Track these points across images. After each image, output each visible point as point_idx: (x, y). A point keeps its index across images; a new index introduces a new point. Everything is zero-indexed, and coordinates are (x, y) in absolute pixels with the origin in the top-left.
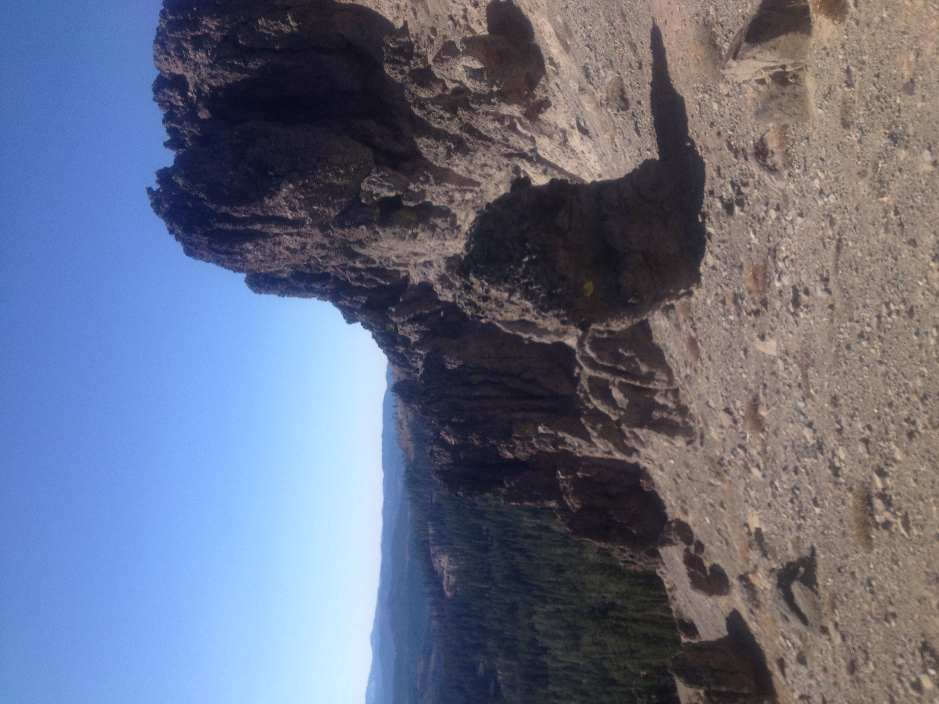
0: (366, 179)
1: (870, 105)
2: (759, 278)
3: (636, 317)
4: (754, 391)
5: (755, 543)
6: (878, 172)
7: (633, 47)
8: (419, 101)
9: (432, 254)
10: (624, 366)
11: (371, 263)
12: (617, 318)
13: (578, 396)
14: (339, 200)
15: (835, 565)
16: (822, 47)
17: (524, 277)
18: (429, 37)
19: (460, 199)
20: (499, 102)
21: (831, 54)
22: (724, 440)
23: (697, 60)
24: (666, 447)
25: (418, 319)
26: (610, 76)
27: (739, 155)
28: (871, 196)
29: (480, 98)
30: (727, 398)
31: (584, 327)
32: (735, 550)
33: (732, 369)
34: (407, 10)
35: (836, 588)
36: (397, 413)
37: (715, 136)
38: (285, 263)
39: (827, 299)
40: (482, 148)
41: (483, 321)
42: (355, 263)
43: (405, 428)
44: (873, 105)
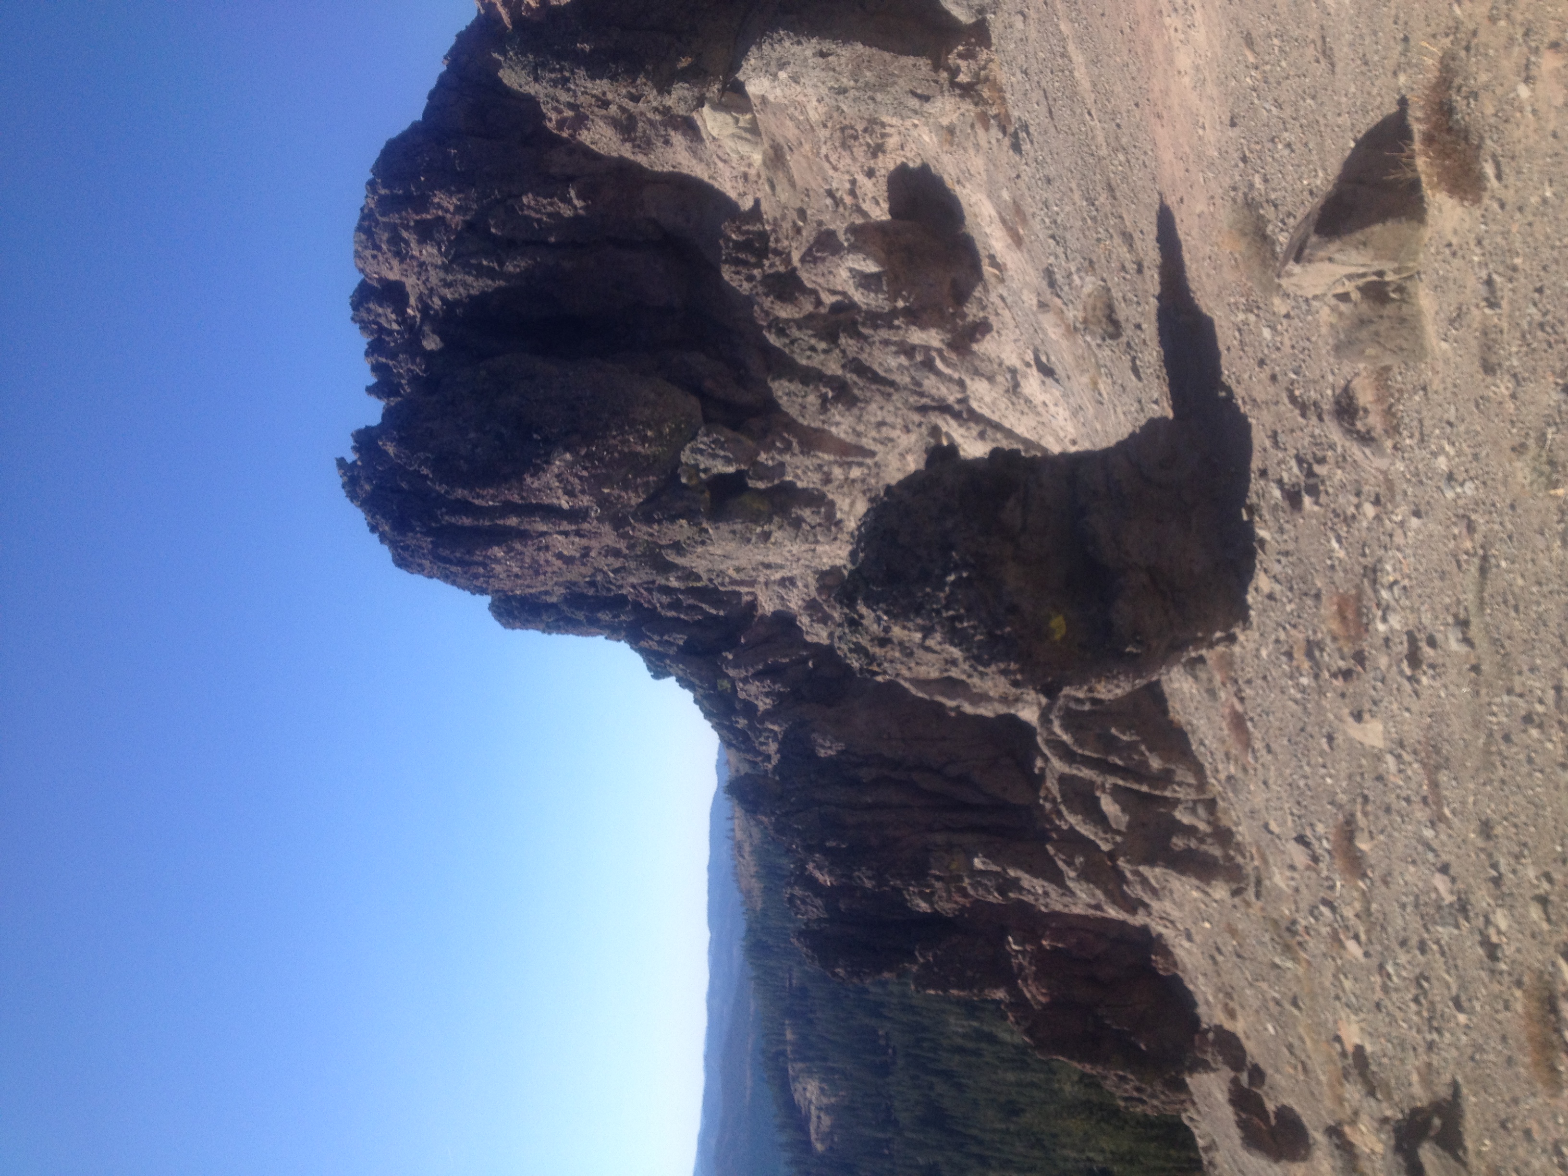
0: (689, 445)
1: (1528, 336)
2: (1350, 615)
3: (1141, 677)
4: (1347, 807)
5: (1354, 1072)
6: (1547, 447)
7: (1128, 238)
8: (777, 324)
9: (795, 565)
10: (1121, 759)
11: (695, 580)
12: (1108, 677)
13: (1042, 807)
14: (645, 479)
15: (1496, 1115)
16: (1445, 243)
17: (947, 607)
18: (794, 223)
19: (842, 477)
20: (907, 325)
21: (1460, 253)
22: (1297, 890)
23: (1236, 260)
24: (1195, 900)
25: (771, 672)
26: (1089, 284)
27: (1308, 412)
28: (1535, 486)
29: (875, 319)
30: (1299, 817)
31: (1050, 691)
32: (1319, 1083)
33: (1307, 768)
34: (760, 182)
35: (1498, 1157)
36: (733, 830)
37: (1268, 382)
38: (555, 579)
39: (1468, 655)
40: (878, 397)
41: (880, 679)
42: (667, 579)
43: (746, 855)
44: (1535, 337)
